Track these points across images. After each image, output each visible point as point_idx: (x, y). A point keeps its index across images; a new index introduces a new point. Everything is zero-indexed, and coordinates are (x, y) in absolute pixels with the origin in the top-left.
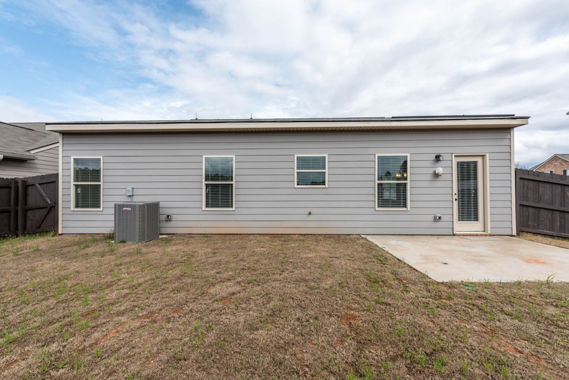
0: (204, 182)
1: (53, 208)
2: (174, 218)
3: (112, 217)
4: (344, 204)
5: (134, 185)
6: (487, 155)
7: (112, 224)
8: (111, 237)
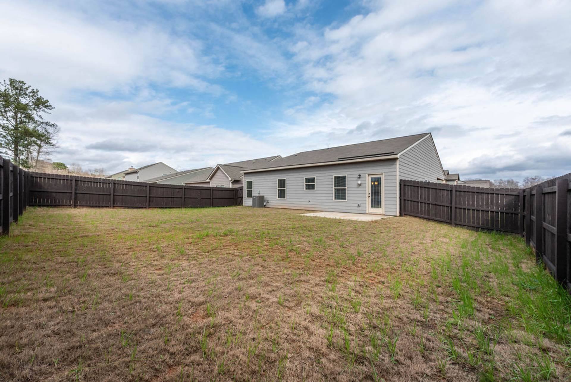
0: (278, 189)
1: (242, 198)
2: (270, 202)
3: (251, 201)
4: (320, 198)
5: (260, 190)
6: (384, 173)
7: (251, 203)
8: (251, 207)
